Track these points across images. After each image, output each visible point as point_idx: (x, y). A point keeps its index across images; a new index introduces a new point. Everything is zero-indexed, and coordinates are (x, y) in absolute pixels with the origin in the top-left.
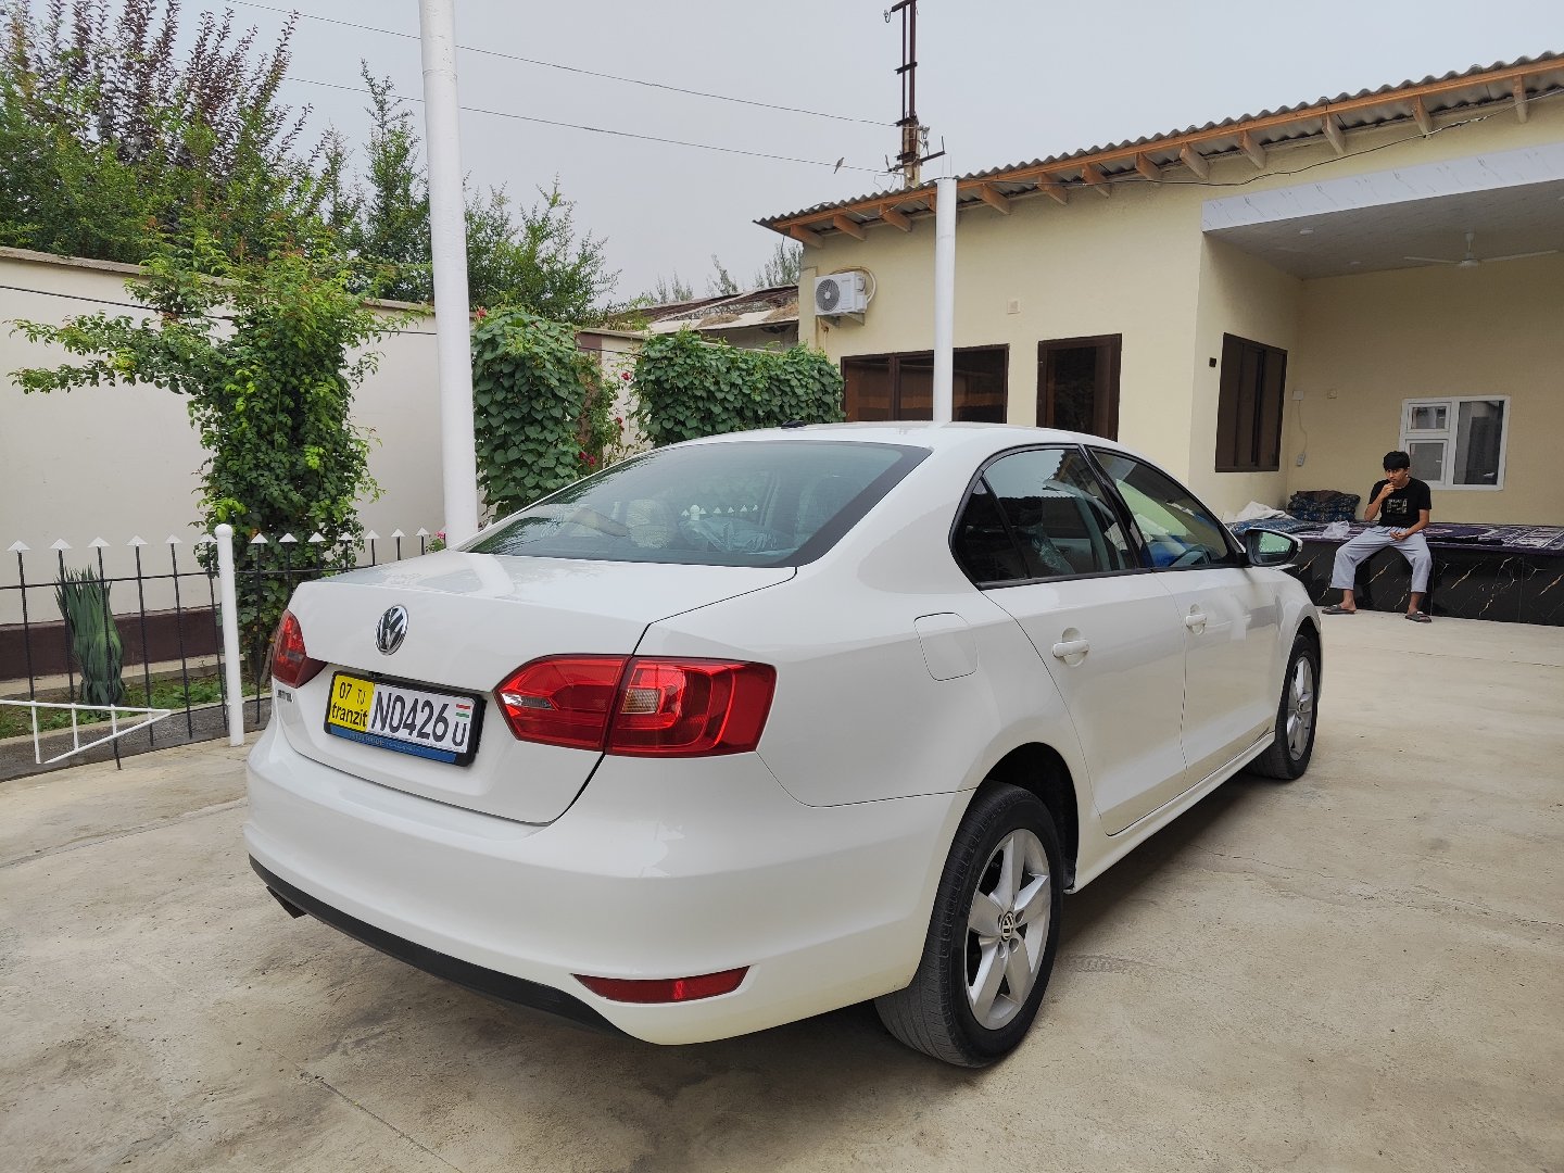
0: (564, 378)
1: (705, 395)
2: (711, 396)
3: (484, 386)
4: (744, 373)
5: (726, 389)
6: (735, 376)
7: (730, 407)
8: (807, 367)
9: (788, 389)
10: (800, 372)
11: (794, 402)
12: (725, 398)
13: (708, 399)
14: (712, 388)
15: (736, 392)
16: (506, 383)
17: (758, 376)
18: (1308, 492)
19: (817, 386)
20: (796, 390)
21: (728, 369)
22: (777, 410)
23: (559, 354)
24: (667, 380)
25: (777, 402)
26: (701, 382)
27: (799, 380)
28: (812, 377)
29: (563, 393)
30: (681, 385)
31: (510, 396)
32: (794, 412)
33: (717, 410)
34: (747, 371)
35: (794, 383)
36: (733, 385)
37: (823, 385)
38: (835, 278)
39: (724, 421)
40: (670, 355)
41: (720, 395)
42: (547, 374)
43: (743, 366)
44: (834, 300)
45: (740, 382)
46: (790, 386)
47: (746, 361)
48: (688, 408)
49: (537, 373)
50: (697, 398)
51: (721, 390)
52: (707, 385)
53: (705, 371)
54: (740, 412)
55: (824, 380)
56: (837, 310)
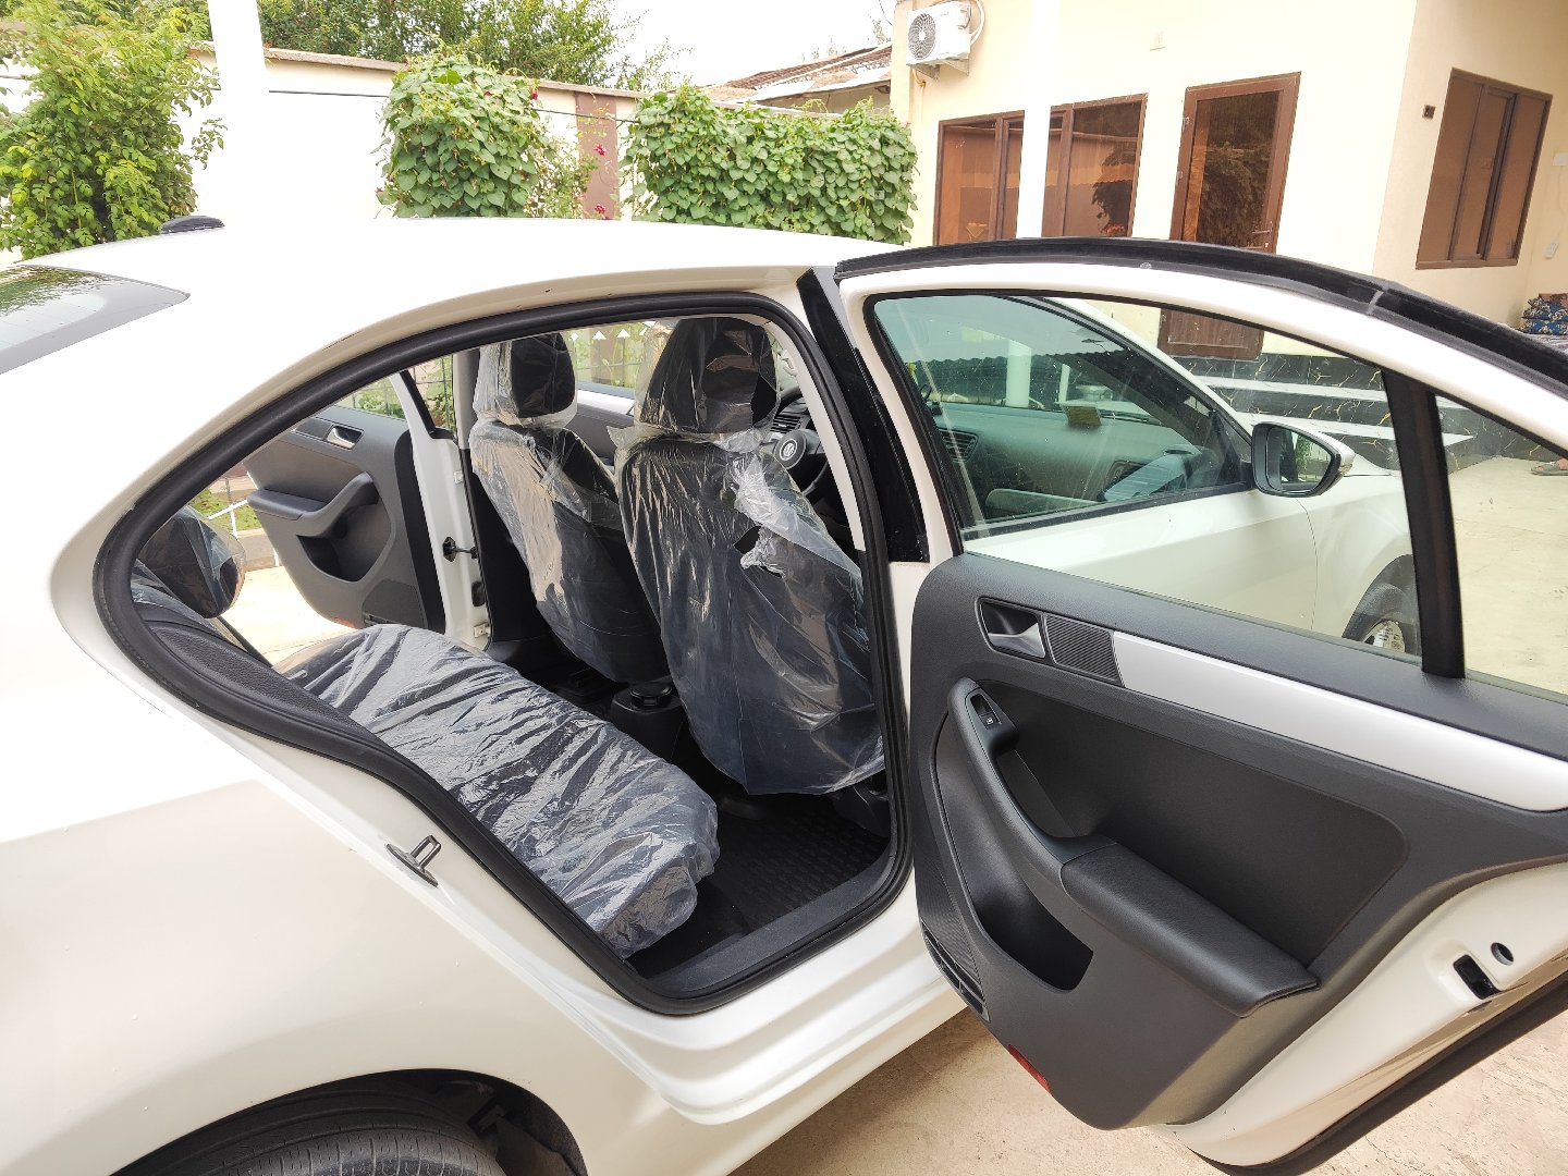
0: (503, 152)
1: (714, 174)
2: (724, 176)
3: (405, 165)
4: (772, 144)
5: (746, 165)
6: (757, 149)
7: (749, 189)
8: (865, 135)
9: (833, 165)
10: (854, 142)
11: (841, 183)
12: (743, 179)
13: (722, 179)
14: (724, 165)
15: (759, 169)
16: (429, 159)
17: (788, 147)
18: (1554, 296)
19: (877, 160)
20: (845, 166)
21: (750, 140)
22: (817, 193)
23: (497, 120)
24: (665, 154)
25: (817, 182)
26: (709, 156)
27: (851, 153)
28: (870, 148)
29: (503, 172)
30: (681, 162)
31: (435, 176)
32: (842, 195)
33: (731, 193)
34: (777, 140)
35: (843, 156)
36: (755, 160)
37: (887, 159)
38: (934, 12)
39: (742, 209)
40: (666, 120)
41: (735, 175)
42: (475, 148)
43: (771, 134)
44: (930, 42)
45: (763, 156)
46: (838, 161)
47: (776, 128)
48: (692, 192)
49: (461, 145)
50: (706, 179)
51: (737, 168)
52: (716, 159)
53: (714, 140)
54: (764, 197)
55: (889, 151)
56: (931, 58)
